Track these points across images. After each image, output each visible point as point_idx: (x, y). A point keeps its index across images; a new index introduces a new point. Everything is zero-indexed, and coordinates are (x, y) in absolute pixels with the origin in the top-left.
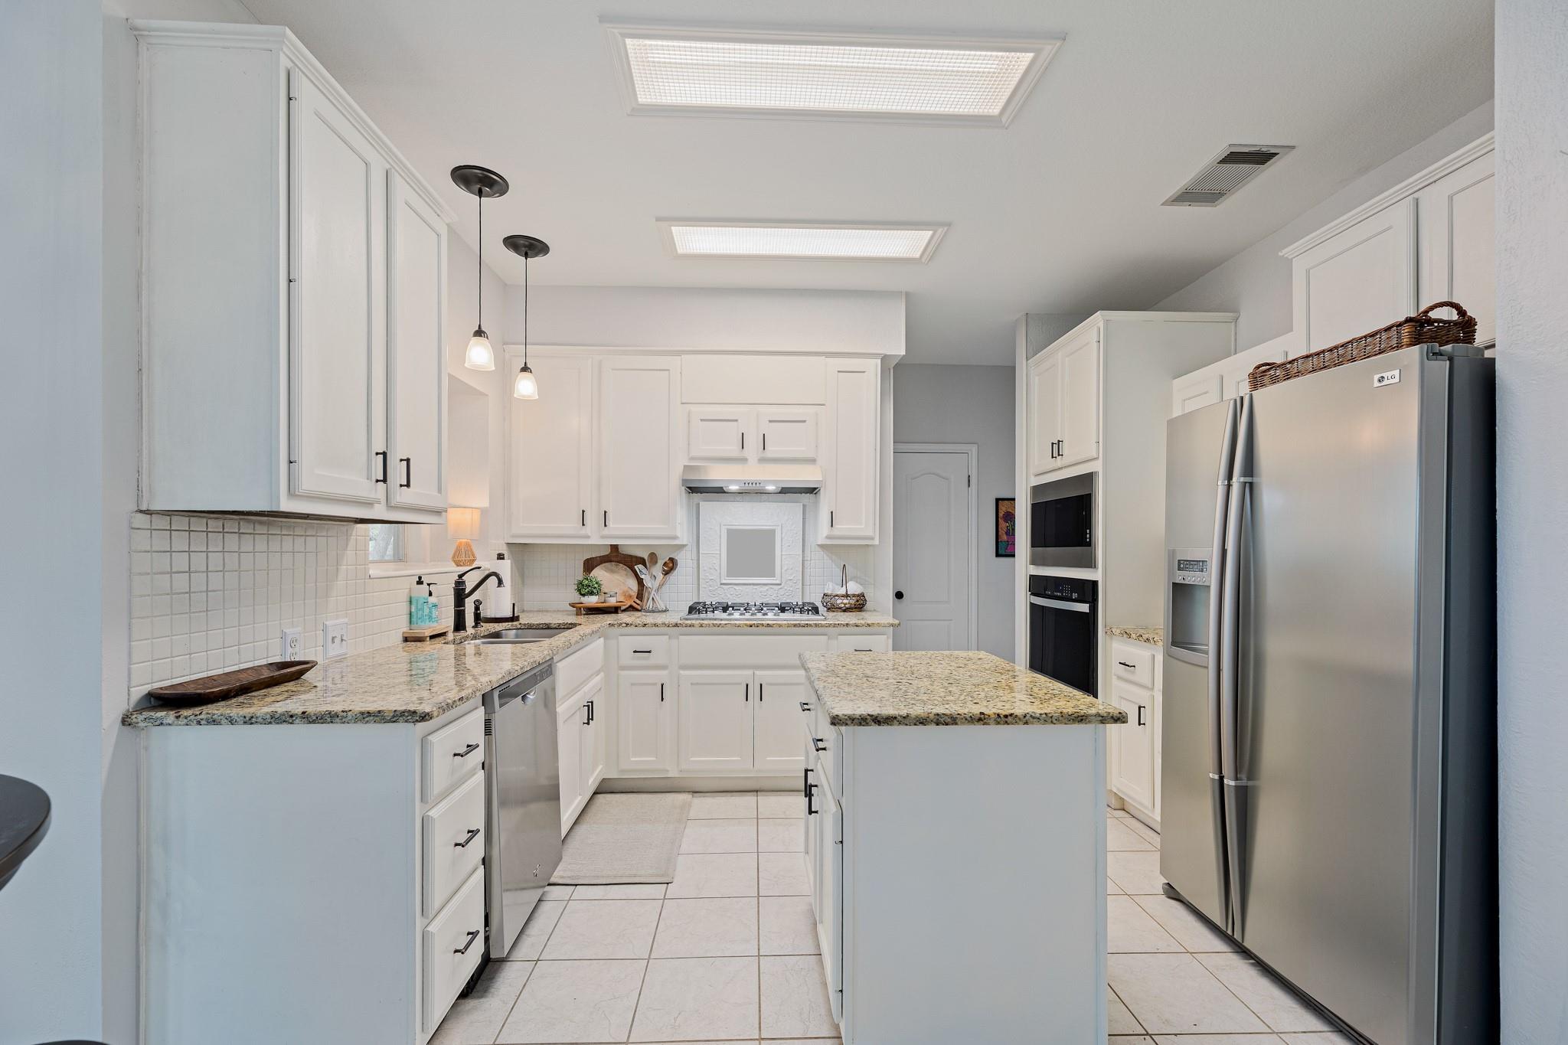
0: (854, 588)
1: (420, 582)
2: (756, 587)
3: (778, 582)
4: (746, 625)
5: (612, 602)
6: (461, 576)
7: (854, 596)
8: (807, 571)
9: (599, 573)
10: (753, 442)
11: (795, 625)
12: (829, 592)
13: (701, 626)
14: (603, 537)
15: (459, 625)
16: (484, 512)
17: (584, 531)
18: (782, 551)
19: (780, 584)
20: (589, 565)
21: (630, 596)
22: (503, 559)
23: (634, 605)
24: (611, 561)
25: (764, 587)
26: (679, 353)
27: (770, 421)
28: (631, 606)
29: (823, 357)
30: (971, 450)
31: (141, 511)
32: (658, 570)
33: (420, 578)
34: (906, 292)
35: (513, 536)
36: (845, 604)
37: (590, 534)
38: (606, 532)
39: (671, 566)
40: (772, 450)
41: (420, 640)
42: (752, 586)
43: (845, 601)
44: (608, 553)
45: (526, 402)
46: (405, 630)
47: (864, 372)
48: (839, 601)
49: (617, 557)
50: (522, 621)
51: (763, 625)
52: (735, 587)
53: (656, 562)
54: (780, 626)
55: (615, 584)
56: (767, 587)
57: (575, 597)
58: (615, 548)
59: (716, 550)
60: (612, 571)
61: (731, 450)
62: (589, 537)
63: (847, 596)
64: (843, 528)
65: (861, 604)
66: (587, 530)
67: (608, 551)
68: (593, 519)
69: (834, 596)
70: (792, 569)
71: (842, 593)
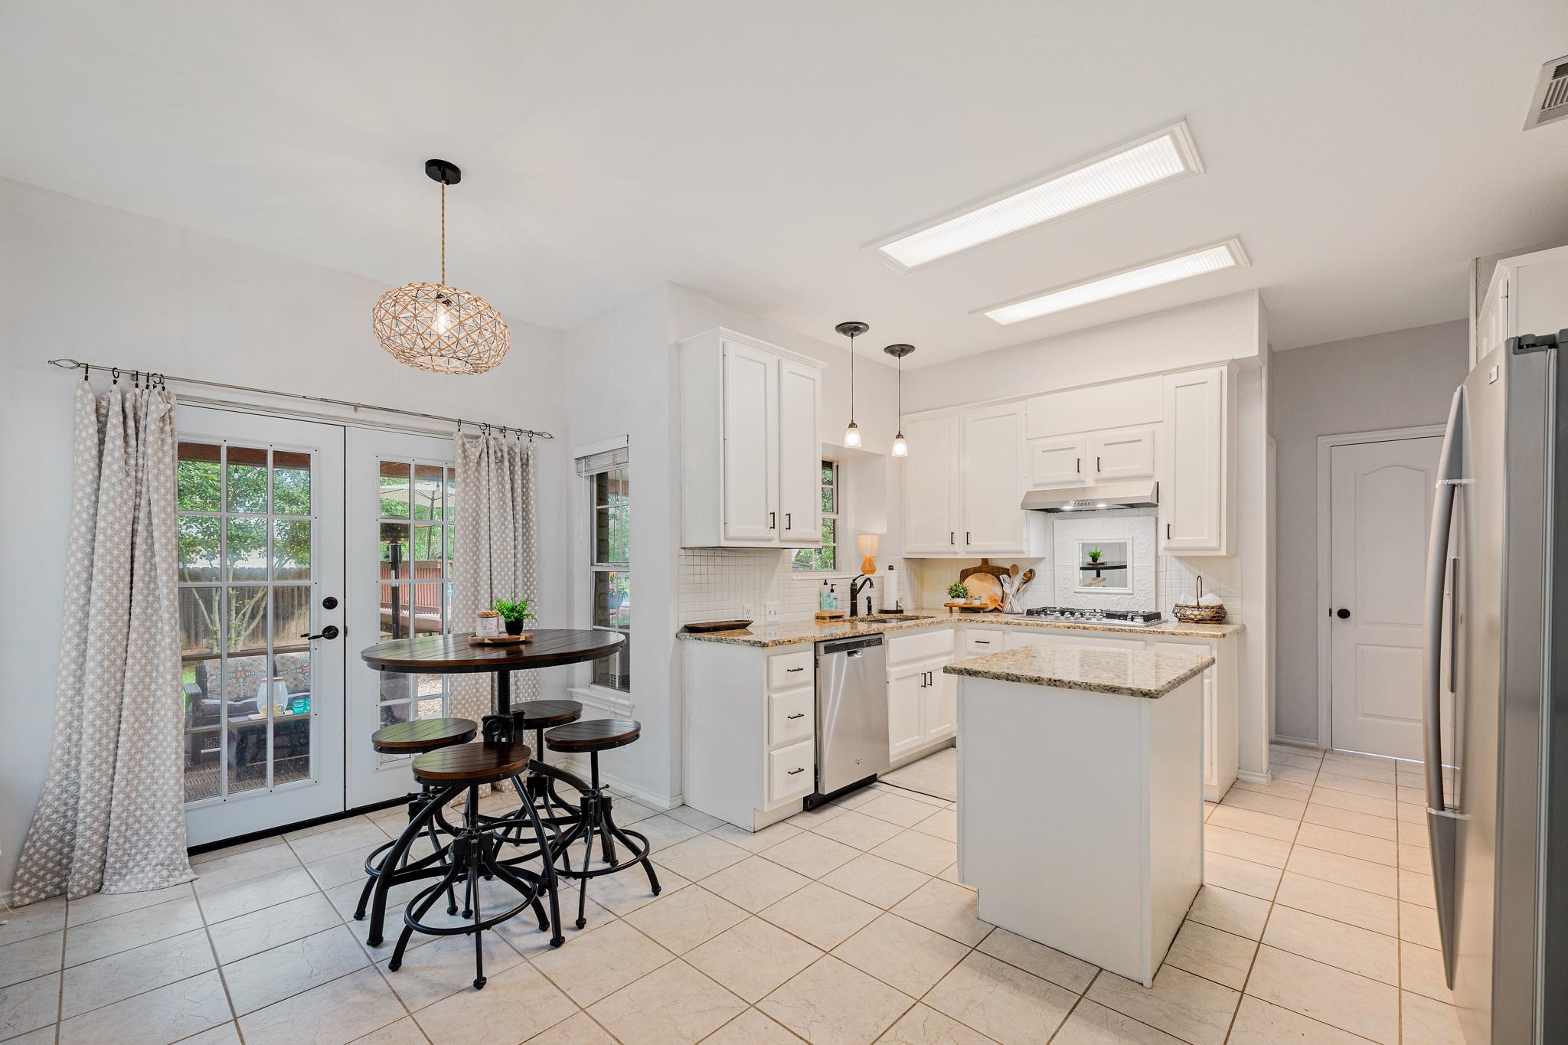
0: (1210, 599)
1: (826, 583)
2: (1108, 596)
3: (1130, 592)
5: (976, 603)
6: (854, 580)
7: (1207, 607)
8: (1162, 583)
9: (971, 583)
10: (1089, 465)
11: (1109, 630)
12: (1180, 603)
13: (1027, 625)
14: (967, 553)
15: (854, 611)
16: (881, 537)
17: (953, 548)
18: (1133, 563)
19: (1132, 594)
20: (965, 574)
21: (996, 600)
22: (892, 569)
23: (999, 607)
24: (982, 572)
25: (1116, 596)
26: (1024, 398)
27: (1104, 445)
28: (996, 608)
29: (1161, 376)
31: (683, 548)
32: (1018, 580)
33: (825, 580)
34: (1258, 290)
35: (908, 553)
36: (1196, 616)
37: (957, 551)
38: (969, 549)
39: (1030, 576)
40: (1107, 470)
41: (823, 618)
42: (1104, 595)
43: (1195, 613)
44: (979, 566)
45: (901, 459)
46: (818, 612)
47: (1206, 382)
48: (1189, 612)
49: (989, 569)
50: (904, 614)
52: (1089, 596)
53: (1018, 573)
54: (1096, 629)
55: (981, 590)
56: (1119, 597)
57: (948, 599)
58: (985, 561)
59: (1069, 562)
60: (982, 579)
61: (1070, 473)
62: (957, 553)
63: (1198, 607)
64: (1178, 540)
65: (1219, 616)
66: (955, 548)
67: (979, 564)
68: (960, 539)
69: (1187, 607)
70: (1144, 580)
71: (1195, 604)
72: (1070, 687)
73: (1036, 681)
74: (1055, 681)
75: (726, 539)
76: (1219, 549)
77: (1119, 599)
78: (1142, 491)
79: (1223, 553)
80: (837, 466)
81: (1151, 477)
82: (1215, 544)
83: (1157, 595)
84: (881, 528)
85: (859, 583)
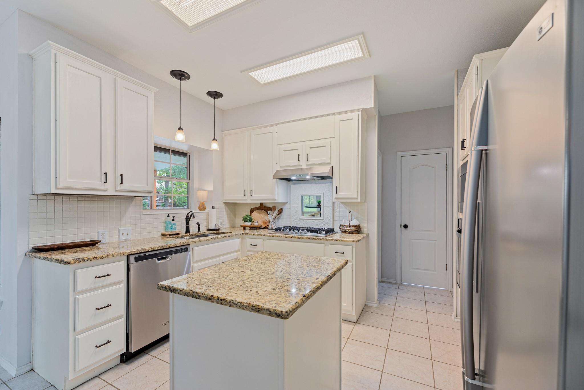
0: (354, 222)
1: (168, 216)
2: (313, 221)
3: (322, 219)
5: (256, 225)
6: (188, 214)
7: (353, 226)
8: (335, 214)
9: (255, 214)
10: (303, 158)
11: (309, 239)
12: (343, 224)
13: (273, 236)
14: (251, 200)
15: (187, 231)
16: (209, 192)
18: (324, 205)
20: (252, 210)
21: (266, 223)
22: (214, 208)
23: (267, 226)
24: (260, 209)
25: (317, 220)
26: (276, 125)
27: (311, 148)
28: (266, 227)
29: (334, 115)
30: (448, 151)
31: (35, 194)
32: (275, 213)
33: (168, 215)
34: (374, 76)
35: (226, 200)
36: (348, 230)
37: (247, 199)
38: (252, 198)
39: (281, 211)
40: (312, 160)
41: (166, 236)
42: (312, 220)
43: (348, 228)
44: (259, 206)
45: (216, 151)
46: (163, 232)
47: (352, 119)
48: (345, 228)
49: (264, 208)
50: (220, 231)
51: (296, 237)
52: (305, 220)
53: (275, 210)
54: (303, 238)
55: (258, 218)
56: (318, 221)
57: (243, 223)
58: (262, 204)
59: (298, 205)
60: (260, 213)
61: (295, 162)
62: (247, 200)
63: (349, 226)
64: (341, 194)
65: (358, 230)
66: (246, 197)
67: (259, 205)
68: (248, 193)
69: (345, 226)
70: (328, 213)
71: (348, 224)
72: (230, 306)
73: (210, 299)
74: (221, 300)
75: (57, 188)
76: (357, 199)
77: (318, 222)
78: (325, 171)
79: (359, 200)
80: (189, 155)
81: (329, 164)
82: (355, 196)
83: (333, 220)
84: (210, 187)
85: (190, 215)
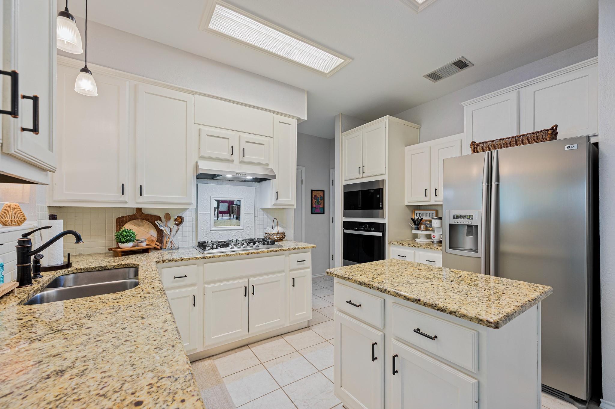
2: (230, 231)
3: (242, 228)
4: (245, 253)
5: (143, 245)
6: (25, 236)
9: (129, 226)
17: (122, 198)
18: (244, 212)
19: (243, 229)
20: (121, 221)
21: (153, 241)
22: (56, 218)
23: (157, 246)
24: (137, 219)
25: (234, 231)
26: (192, 93)
27: (246, 142)
28: (155, 248)
29: (272, 113)
30: (303, 169)
32: (172, 223)
35: (55, 201)
36: (278, 238)
39: (180, 221)
42: (228, 231)
43: (278, 236)
44: (135, 214)
47: (290, 124)
48: (275, 237)
49: (144, 216)
52: (219, 232)
53: (170, 219)
55: (140, 233)
56: (236, 231)
57: (114, 244)
58: (139, 210)
59: (208, 211)
60: (139, 225)
63: (278, 234)
64: (281, 201)
66: (126, 197)
67: (134, 212)
69: (274, 234)
70: (249, 221)
76: (294, 205)
82: (289, 202)
